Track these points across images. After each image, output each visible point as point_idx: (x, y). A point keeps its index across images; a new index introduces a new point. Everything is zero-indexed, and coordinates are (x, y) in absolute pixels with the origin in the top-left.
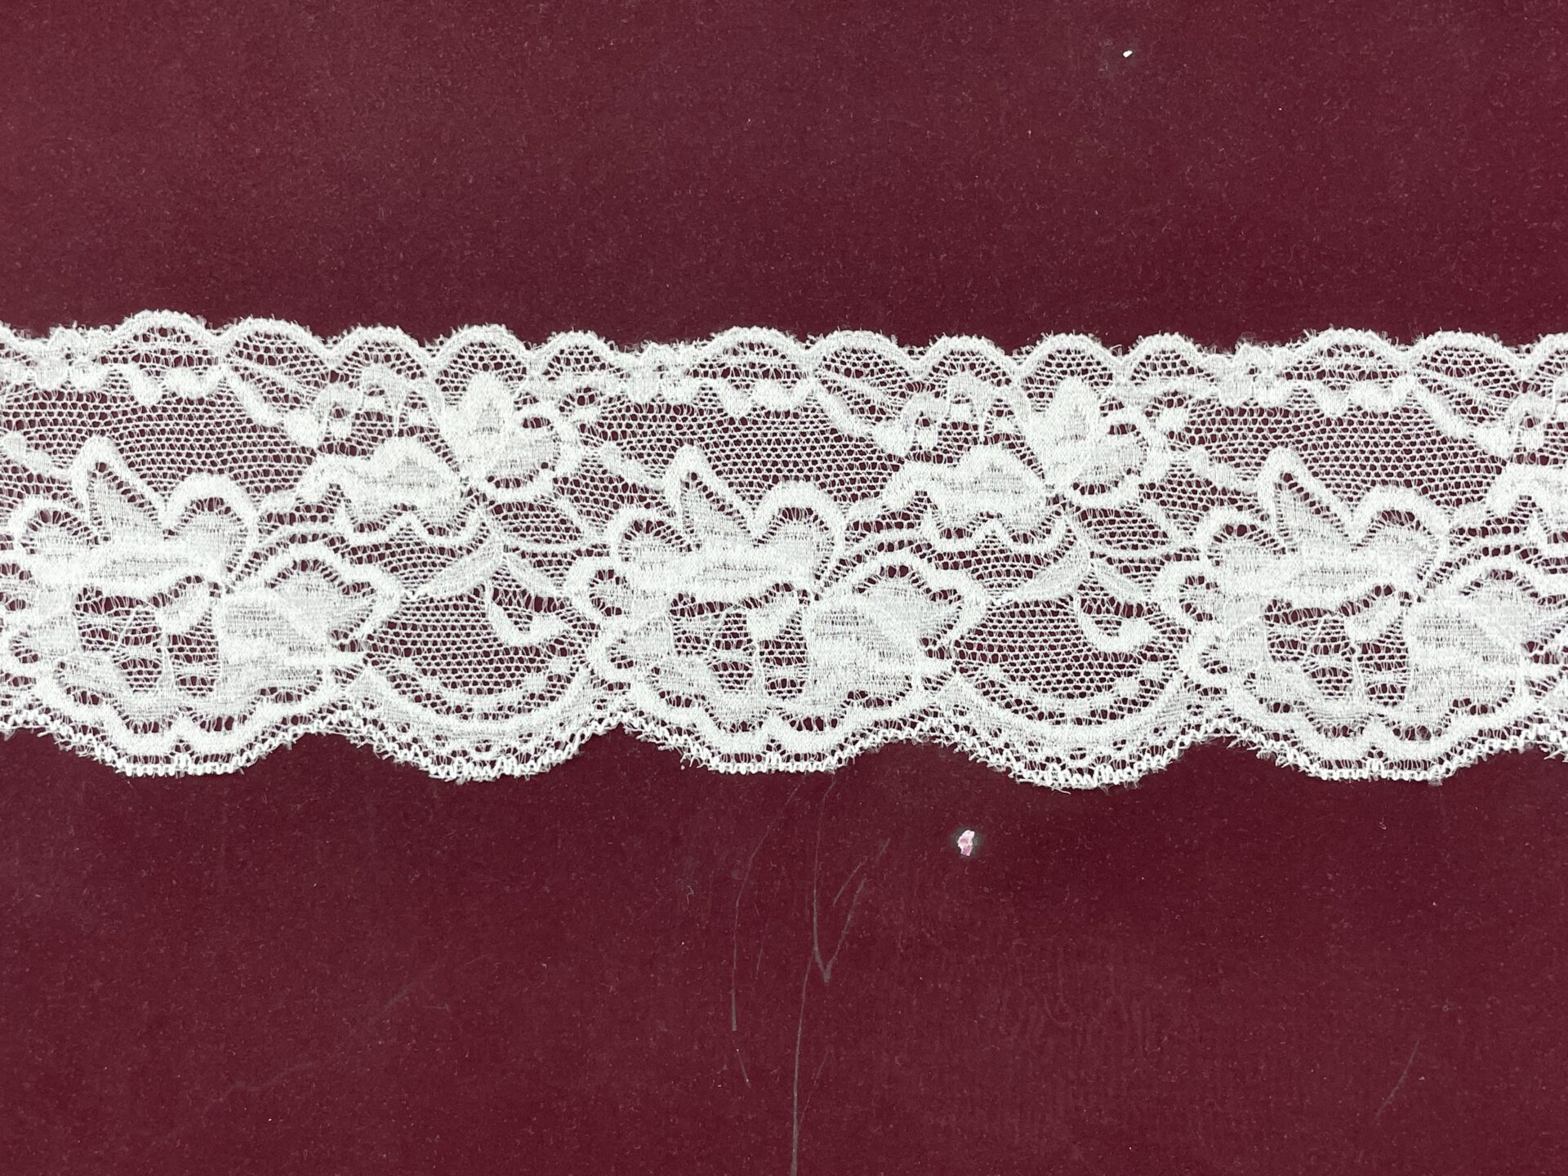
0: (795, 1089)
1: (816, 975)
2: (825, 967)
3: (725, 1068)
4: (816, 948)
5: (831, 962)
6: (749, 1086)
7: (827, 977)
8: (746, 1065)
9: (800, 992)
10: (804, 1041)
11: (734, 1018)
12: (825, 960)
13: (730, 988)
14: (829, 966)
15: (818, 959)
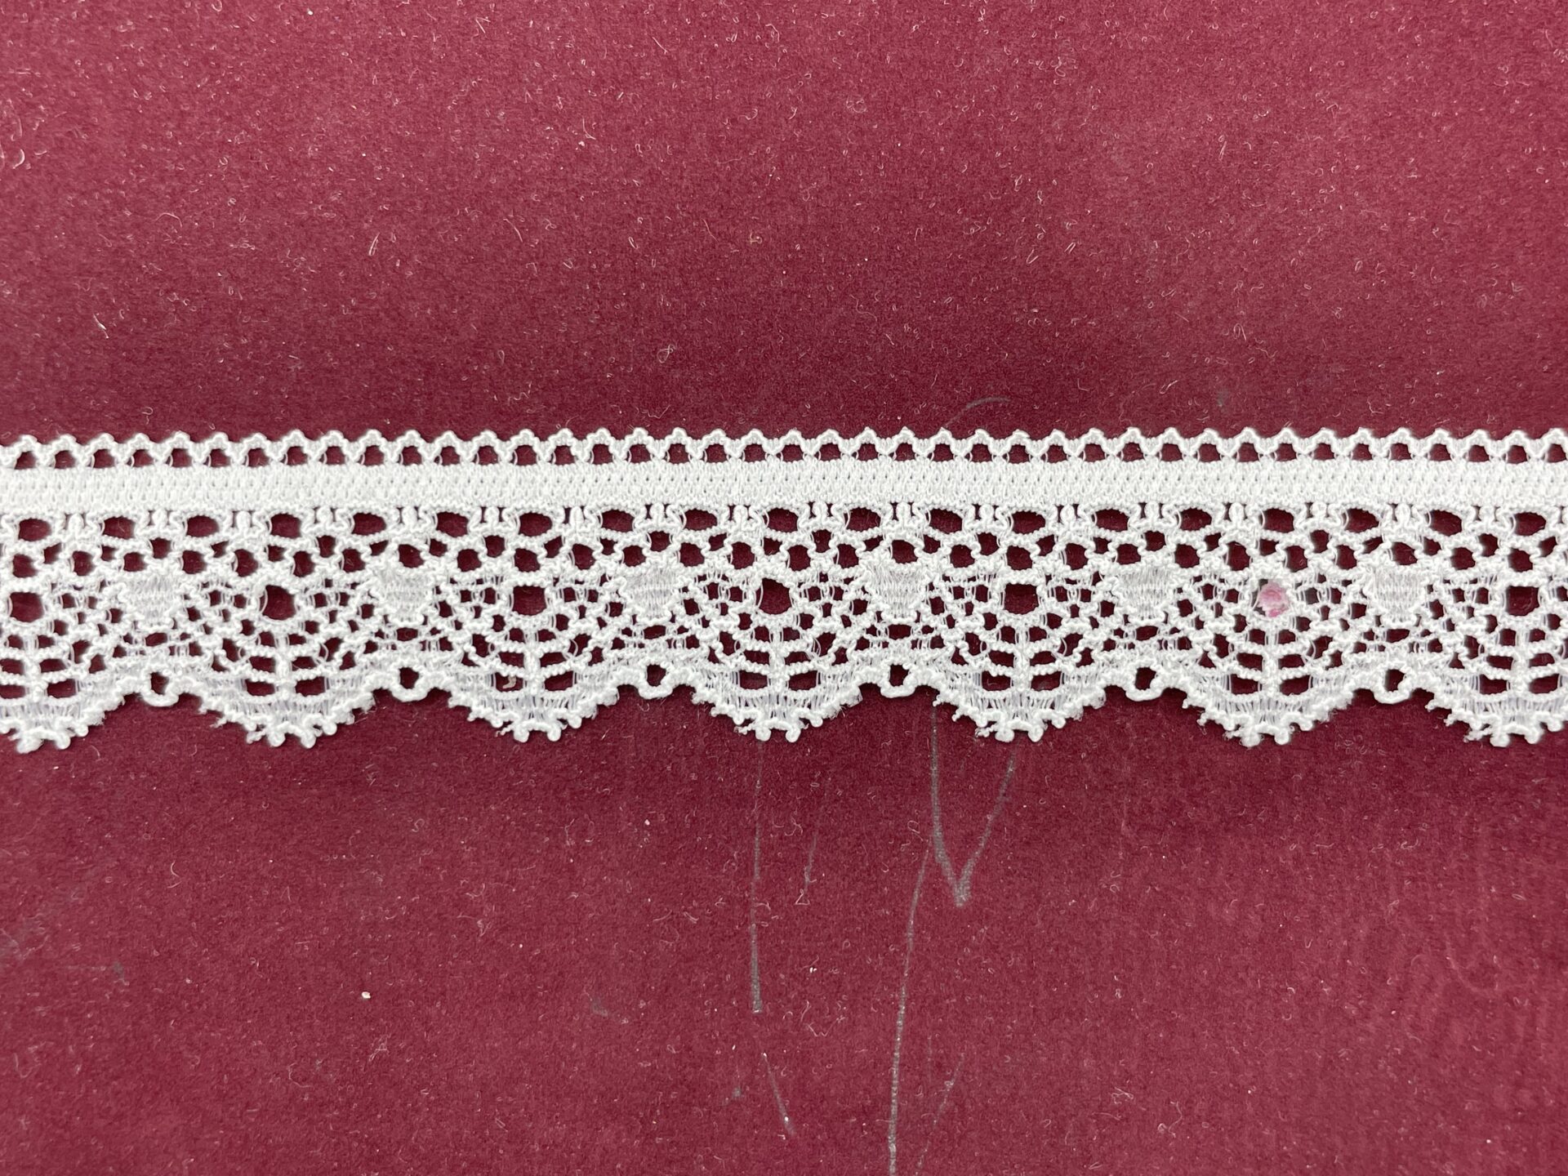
0: (891, 1138)
1: (937, 891)
2: (958, 877)
3: (737, 1093)
4: (937, 833)
5: (971, 864)
6: (792, 1133)
7: (961, 895)
8: (782, 1085)
9: (904, 927)
10: (911, 1034)
11: (756, 988)
12: (959, 862)
13: (747, 922)
14: (968, 871)
15: (941, 855)
